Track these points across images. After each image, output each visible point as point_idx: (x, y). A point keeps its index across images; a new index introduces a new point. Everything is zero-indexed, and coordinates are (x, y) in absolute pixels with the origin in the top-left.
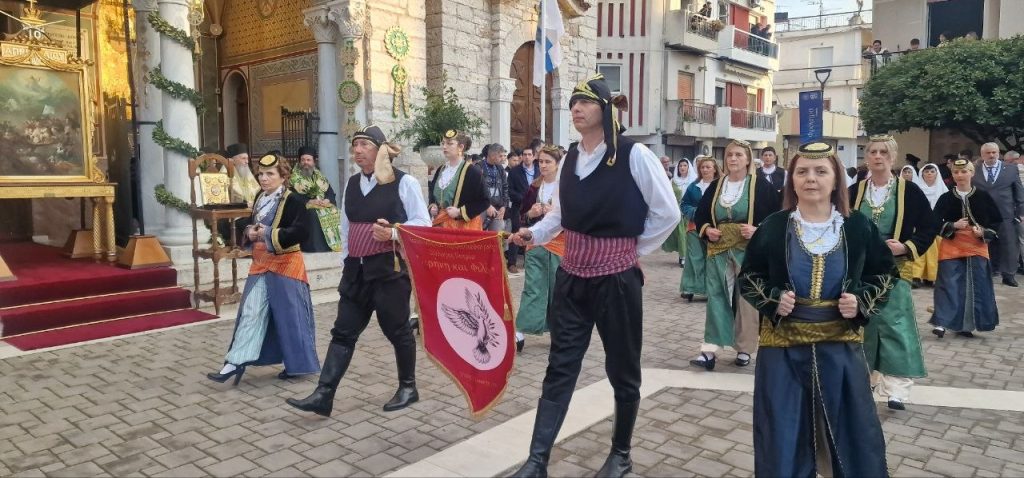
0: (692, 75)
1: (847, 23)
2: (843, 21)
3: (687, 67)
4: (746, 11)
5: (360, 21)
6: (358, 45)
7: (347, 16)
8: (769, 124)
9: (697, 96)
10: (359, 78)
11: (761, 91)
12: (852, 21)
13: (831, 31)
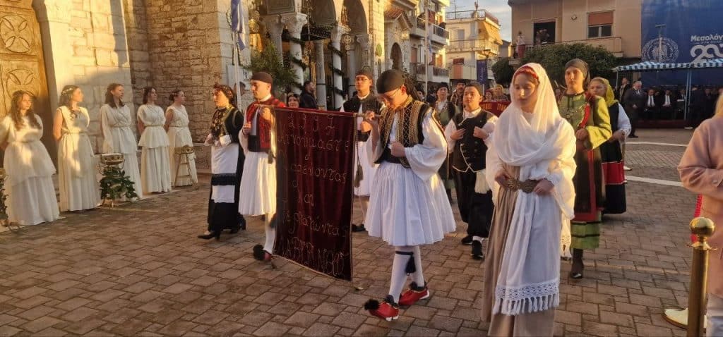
0: (416, 49)
1: (470, 16)
2: (469, 15)
3: (414, 45)
4: (434, 13)
5: (370, 43)
6: (369, 51)
7: (367, 40)
8: (445, 73)
9: (418, 61)
10: (369, 65)
11: (441, 56)
12: (473, 15)
13: (463, 20)
